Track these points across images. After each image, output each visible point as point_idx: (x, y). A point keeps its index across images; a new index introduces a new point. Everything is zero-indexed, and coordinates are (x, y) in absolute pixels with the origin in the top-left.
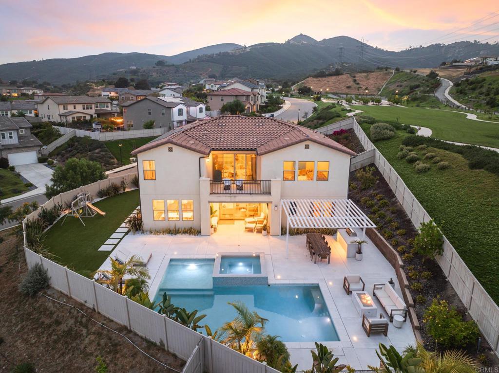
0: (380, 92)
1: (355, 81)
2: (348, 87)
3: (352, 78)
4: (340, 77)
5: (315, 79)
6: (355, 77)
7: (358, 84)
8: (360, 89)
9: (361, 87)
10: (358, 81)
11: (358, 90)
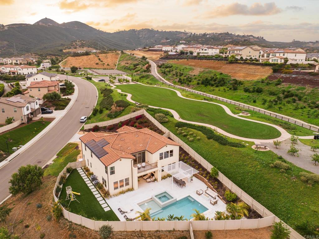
0: (116, 67)
1: (99, 59)
2: (97, 64)
3: (97, 57)
4: (89, 56)
5: (73, 58)
6: (98, 57)
7: (102, 61)
8: (104, 65)
9: (104, 64)
10: (102, 60)
11: (103, 66)
